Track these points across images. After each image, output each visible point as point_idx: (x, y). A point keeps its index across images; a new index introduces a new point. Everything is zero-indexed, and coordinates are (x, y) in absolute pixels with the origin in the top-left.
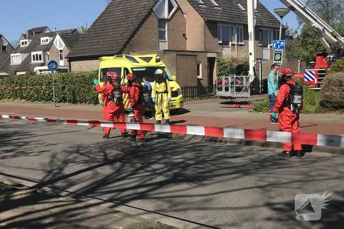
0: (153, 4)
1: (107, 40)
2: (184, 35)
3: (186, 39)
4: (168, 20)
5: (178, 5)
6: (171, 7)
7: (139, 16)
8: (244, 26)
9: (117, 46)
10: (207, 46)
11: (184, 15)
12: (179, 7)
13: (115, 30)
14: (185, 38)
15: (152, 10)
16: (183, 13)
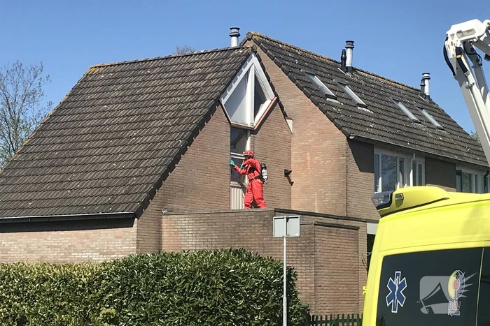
0: (222, 87)
1: (89, 176)
2: (287, 173)
3: (292, 183)
4: (253, 131)
5: (276, 95)
6: (259, 99)
7: (183, 117)
8: (426, 158)
9: (127, 193)
10: (352, 205)
11: (290, 122)
12: (278, 100)
13: (110, 150)
14: (290, 180)
15: (218, 102)
16: (285, 115)
